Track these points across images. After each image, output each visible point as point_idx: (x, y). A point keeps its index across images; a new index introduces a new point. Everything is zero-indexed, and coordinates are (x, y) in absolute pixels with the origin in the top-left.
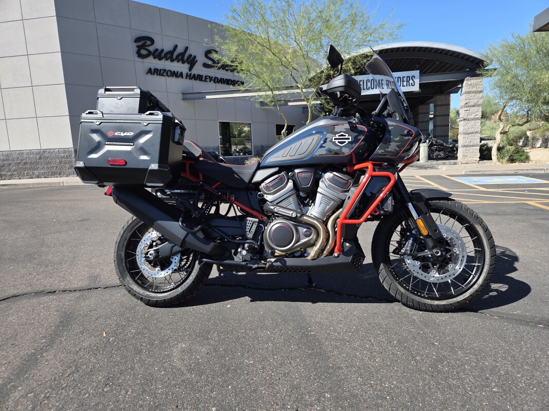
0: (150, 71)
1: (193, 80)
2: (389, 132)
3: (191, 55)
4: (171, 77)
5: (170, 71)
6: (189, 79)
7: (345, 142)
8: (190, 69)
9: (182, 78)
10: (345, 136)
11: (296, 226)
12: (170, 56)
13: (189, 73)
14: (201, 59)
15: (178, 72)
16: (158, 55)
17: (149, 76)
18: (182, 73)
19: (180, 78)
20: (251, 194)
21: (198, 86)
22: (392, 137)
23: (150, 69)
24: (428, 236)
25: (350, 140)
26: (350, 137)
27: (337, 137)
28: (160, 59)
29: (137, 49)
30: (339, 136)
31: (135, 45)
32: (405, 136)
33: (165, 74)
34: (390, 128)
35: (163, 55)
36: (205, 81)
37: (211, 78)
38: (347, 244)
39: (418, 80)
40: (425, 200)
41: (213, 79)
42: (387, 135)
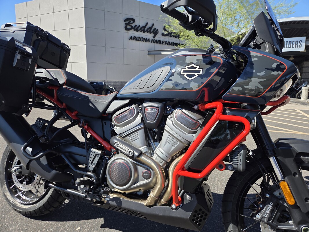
0: (131, 38)
1: (155, 43)
2: (252, 64)
3: (155, 29)
4: (143, 41)
5: (143, 38)
6: (153, 42)
7: (195, 75)
8: (154, 37)
9: (149, 42)
10: (196, 68)
11: (135, 166)
12: (143, 29)
13: (153, 39)
14: (161, 31)
15: (147, 38)
16: (137, 29)
17: (131, 41)
18: (149, 39)
19: (148, 42)
20: (105, 124)
21: (158, 47)
22: (254, 71)
23: (132, 37)
24: (295, 206)
25: (201, 73)
26: (201, 70)
27: (187, 69)
28: (137, 31)
29: (125, 25)
30: (188, 68)
31: (124, 23)
32: (274, 70)
33: (139, 40)
34: (253, 60)
35: (139, 29)
36: (162, 44)
37: (166, 42)
38: (188, 197)
39: (305, 43)
40: (295, 155)
41: (167, 42)
42: (248, 69)
